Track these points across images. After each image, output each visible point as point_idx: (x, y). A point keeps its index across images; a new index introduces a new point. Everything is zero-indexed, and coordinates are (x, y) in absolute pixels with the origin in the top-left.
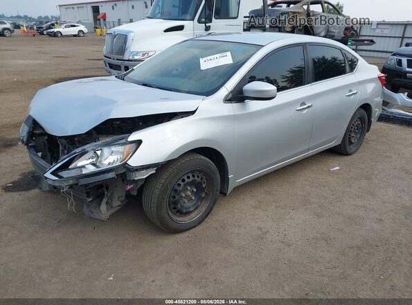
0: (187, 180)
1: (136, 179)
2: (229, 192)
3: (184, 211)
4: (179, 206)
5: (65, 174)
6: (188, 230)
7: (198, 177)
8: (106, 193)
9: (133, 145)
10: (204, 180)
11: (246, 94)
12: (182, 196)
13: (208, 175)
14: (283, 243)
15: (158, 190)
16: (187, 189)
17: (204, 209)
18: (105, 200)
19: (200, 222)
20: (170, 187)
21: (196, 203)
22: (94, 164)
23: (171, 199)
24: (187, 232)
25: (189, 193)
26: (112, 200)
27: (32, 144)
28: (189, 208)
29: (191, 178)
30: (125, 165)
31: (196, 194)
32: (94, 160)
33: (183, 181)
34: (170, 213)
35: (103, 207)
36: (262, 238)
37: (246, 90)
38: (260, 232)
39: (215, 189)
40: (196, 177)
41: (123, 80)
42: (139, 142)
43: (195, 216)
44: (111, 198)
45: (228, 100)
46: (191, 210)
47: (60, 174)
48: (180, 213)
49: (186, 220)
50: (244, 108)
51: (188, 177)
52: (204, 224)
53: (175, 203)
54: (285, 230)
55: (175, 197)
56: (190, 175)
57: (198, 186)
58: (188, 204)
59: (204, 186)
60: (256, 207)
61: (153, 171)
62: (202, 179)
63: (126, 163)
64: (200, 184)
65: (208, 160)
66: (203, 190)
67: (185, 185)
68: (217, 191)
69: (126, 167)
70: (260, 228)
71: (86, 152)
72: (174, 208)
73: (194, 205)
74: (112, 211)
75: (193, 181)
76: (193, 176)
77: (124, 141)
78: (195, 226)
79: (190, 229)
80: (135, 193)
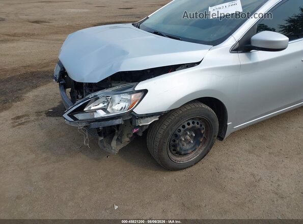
0: (187, 126)
1: (140, 125)
2: (225, 138)
3: (183, 153)
4: (178, 149)
5: (80, 116)
6: (185, 168)
7: (198, 123)
8: (116, 131)
9: (140, 94)
10: (203, 126)
11: (253, 44)
12: (181, 140)
13: (207, 122)
14: (276, 194)
15: (159, 135)
16: (186, 134)
17: (201, 151)
18: (116, 137)
19: (196, 162)
20: (171, 133)
21: (194, 146)
22: (104, 109)
23: (172, 142)
24: (184, 170)
25: (189, 138)
26: (121, 137)
27: (62, 82)
28: (187, 150)
29: (191, 125)
30: (131, 113)
31: (195, 138)
32: (106, 104)
33: (184, 127)
34: (170, 154)
35: (114, 143)
36: (255, 186)
37: (254, 40)
38: (253, 179)
39: (213, 135)
40: (196, 124)
41: (139, 28)
42: (145, 92)
43: (192, 157)
44: (121, 135)
45: (235, 50)
46: (189, 152)
47: (76, 116)
48: (179, 154)
49: (183, 160)
50: (250, 57)
51: (189, 124)
52: (200, 163)
53: (175, 146)
54: (278, 180)
55: (174, 141)
56: (191, 122)
57: (197, 132)
58: (186, 147)
59: (202, 132)
60: (250, 152)
61: (156, 119)
62: (201, 125)
63: (132, 111)
64: (199, 130)
65: (209, 108)
66: (201, 135)
67: (185, 131)
68: (215, 136)
69: (132, 115)
70: (253, 175)
71: (98, 98)
72: (174, 150)
73: (191, 148)
74: (122, 146)
75: (193, 127)
76: (193, 123)
77: (131, 90)
78: (192, 166)
79: (187, 168)
80: (140, 134)
